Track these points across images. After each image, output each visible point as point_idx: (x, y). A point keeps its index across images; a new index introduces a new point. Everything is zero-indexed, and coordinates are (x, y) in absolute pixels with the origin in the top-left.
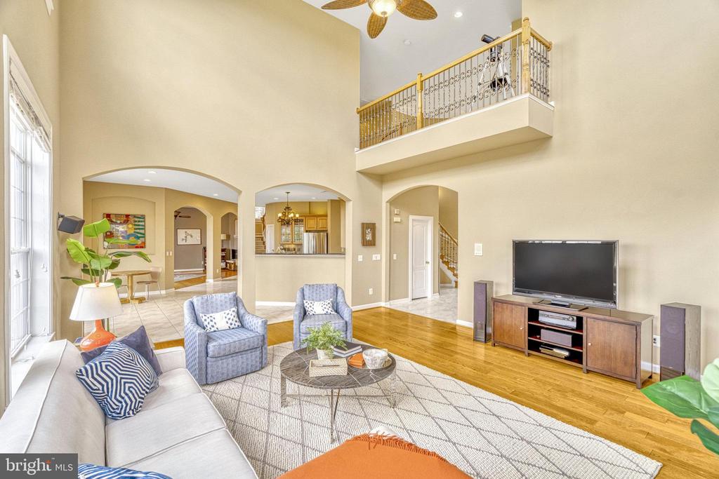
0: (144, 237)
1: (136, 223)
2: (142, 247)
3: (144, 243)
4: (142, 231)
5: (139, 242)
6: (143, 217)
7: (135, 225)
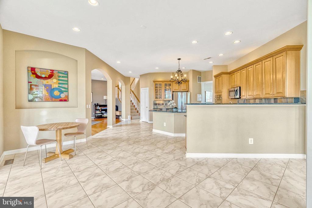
0: (68, 91)
1: (60, 78)
2: (65, 101)
3: (67, 96)
4: (66, 86)
5: (63, 96)
6: (66, 73)
7: (59, 80)
